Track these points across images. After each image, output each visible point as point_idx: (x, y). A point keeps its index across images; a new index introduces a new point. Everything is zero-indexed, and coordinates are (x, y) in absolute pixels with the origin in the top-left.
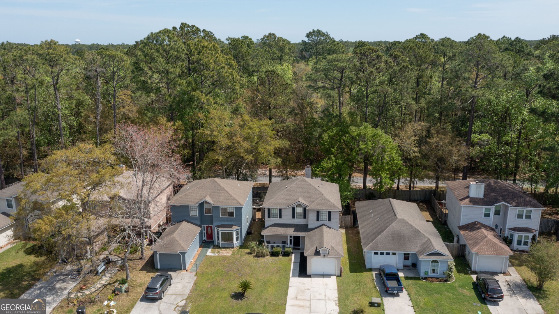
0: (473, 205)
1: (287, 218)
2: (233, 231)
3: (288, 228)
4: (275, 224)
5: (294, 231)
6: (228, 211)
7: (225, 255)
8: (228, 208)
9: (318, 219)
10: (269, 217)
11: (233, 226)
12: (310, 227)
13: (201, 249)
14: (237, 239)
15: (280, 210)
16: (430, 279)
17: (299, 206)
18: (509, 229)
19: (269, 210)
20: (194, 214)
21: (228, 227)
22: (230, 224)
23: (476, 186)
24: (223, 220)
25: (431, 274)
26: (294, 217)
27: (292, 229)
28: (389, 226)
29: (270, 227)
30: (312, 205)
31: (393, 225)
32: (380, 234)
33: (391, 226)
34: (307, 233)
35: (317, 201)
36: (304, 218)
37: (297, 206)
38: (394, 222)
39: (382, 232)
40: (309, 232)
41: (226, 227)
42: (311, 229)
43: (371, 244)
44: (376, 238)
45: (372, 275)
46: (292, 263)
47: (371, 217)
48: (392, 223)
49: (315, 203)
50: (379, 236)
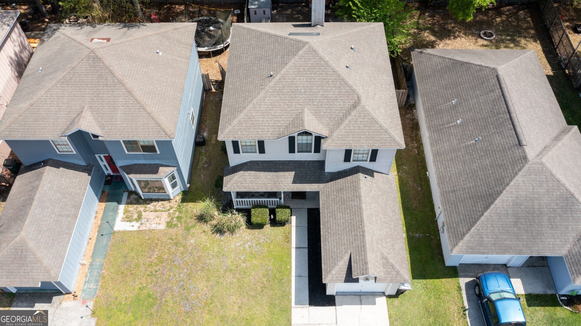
1: (277, 153)
3: (281, 173)
4: (251, 163)
5: (294, 182)
6: (142, 144)
7: (154, 226)
9: (348, 159)
10: (237, 151)
11: (161, 169)
12: (329, 168)
13: (103, 205)
14: (174, 186)
15: (261, 142)
17: (306, 133)
19: (235, 142)
20: (65, 150)
21: (150, 172)
22: (152, 163)
24: (135, 158)
26: (292, 150)
27: (290, 175)
28: (508, 184)
29: (241, 173)
30: (335, 134)
31: (519, 179)
32: (487, 208)
33: (512, 183)
34: (322, 185)
35: (347, 122)
36: (315, 152)
37: (299, 134)
38: (520, 174)
39: (492, 203)
40: (328, 182)
41: (146, 173)
42: (330, 173)
43: (467, 237)
44: (478, 219)
45: (459, 288)
46: (293, 251)
47: (457, 126)
48: (516, 174)
49: (342, 127)
50: (486, 214)
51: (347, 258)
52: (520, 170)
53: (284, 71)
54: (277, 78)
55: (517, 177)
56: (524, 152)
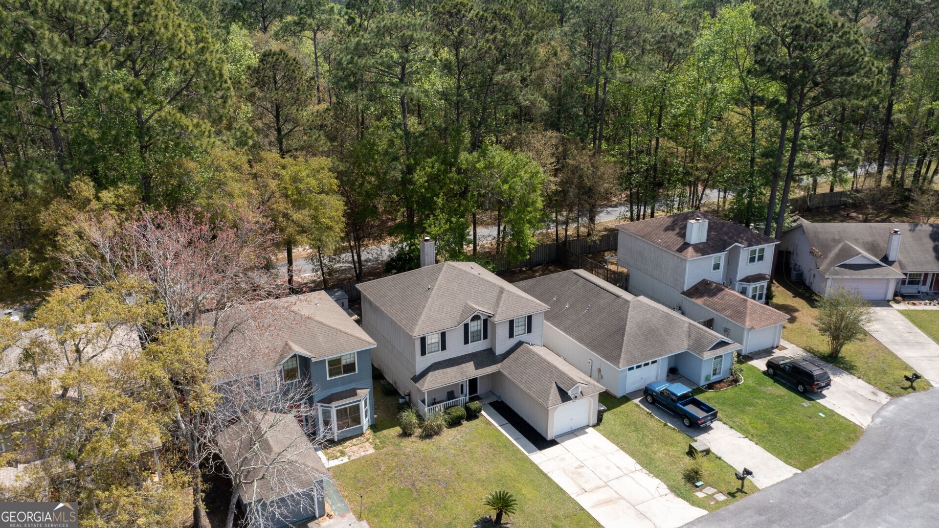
0: (703, 255)
1: (456, 347)
2: (360, 401)
3: (463, 365)
4: (435, 364)
6: (344, 362)
8: (343, 358)
9: (511, 335)
10: (423, 353)
11: (358, 391)
12: (499, 350)
14: (366, 415)
15: (443, 335)
16: (718, 385)
17: (476, 318)
18: (740, 281)
19: (423, 340)
21: (349, 396)
22: (348, 388)
23: (698, 224)
24: (334, 384)
25: (714, 379)
26: (466, 342)
27: (470, 366)
28: (627, 318)
29: (430, 374)
30: (499, 311)
31: (631, 313)
32: (623, 335)
33: (629, 316)
34: (499, 365)
35: (502, 302)
36: (484, 339)
37: (472, 320)
38: (630, 309)
39: (624, 331)
40: (502, 361)
41: (346, 398)
42: (500, 355)
43: (623, 356)
44: (622, 343)
45: (637, 406)
46: (500, 428)
47: (567, 309)
48: (628, 311)
49: (501, 305)
50: (625, 338)
51: (554, 385)
52: (628, 308)
53: (438, 283)
54: (436, 287)
55: (630, 312)
56: (623, 299)
